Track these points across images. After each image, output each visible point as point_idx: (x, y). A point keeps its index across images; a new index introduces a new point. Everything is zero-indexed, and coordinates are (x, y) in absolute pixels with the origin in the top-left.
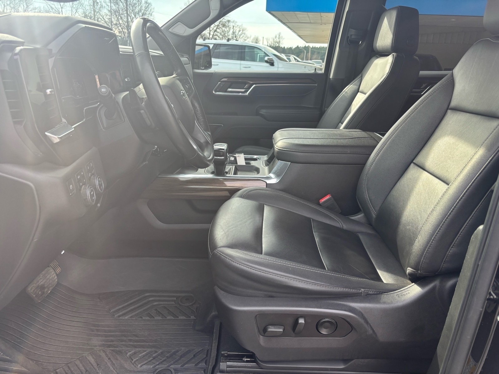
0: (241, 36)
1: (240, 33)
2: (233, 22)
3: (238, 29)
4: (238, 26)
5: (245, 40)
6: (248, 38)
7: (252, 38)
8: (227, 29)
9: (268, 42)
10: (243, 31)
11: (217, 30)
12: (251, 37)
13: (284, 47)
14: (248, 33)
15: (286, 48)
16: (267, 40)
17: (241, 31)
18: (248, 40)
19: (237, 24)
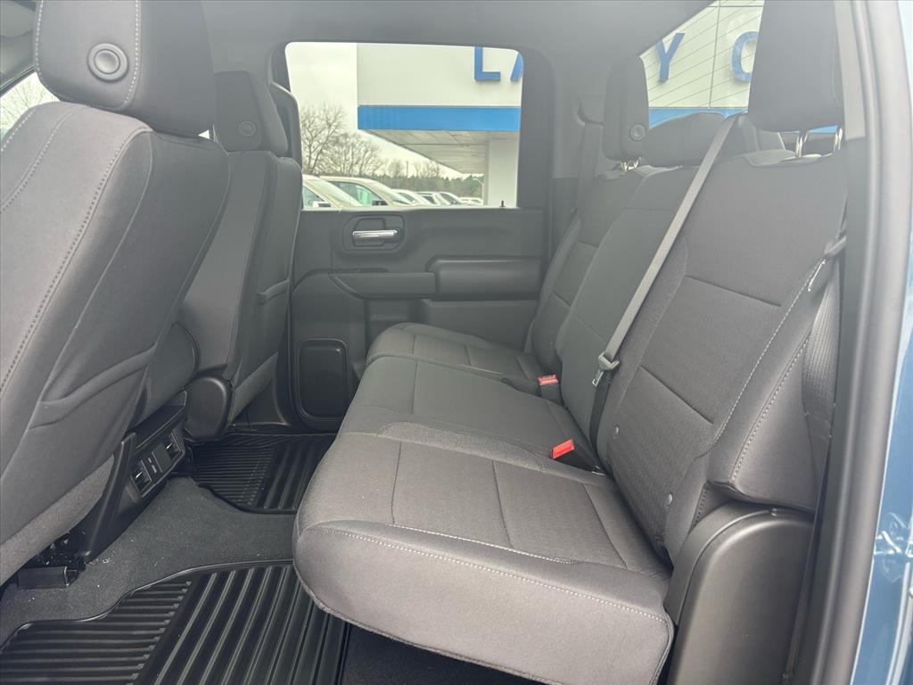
0: (370, 161)
1: (367, 155)
2: (354, 135)
3: (363, 148)
4: (362, 142)
5: (378, 167)
6: (382, 164)
7: (389, 163)
8: (344, 148)
9: (417, 170)
10: (372, 151)
11: (324, 151)
12: (387, 160)
13: (447, 179)
14: (382, 156)
15: (450, 179)
16: (416, 166)
17: (370, 152)
18: (383, 166)
19: (362, 139)
